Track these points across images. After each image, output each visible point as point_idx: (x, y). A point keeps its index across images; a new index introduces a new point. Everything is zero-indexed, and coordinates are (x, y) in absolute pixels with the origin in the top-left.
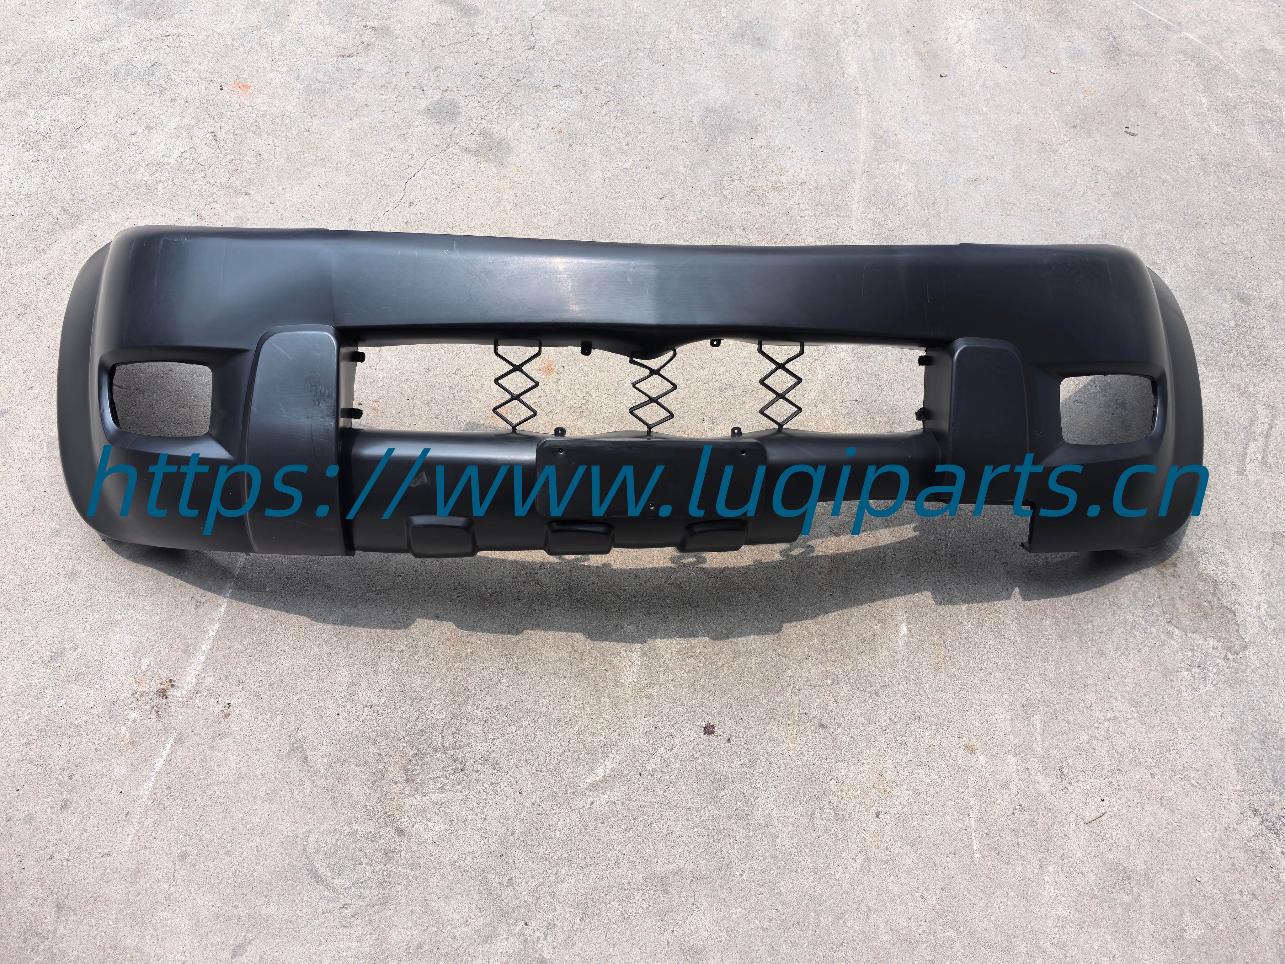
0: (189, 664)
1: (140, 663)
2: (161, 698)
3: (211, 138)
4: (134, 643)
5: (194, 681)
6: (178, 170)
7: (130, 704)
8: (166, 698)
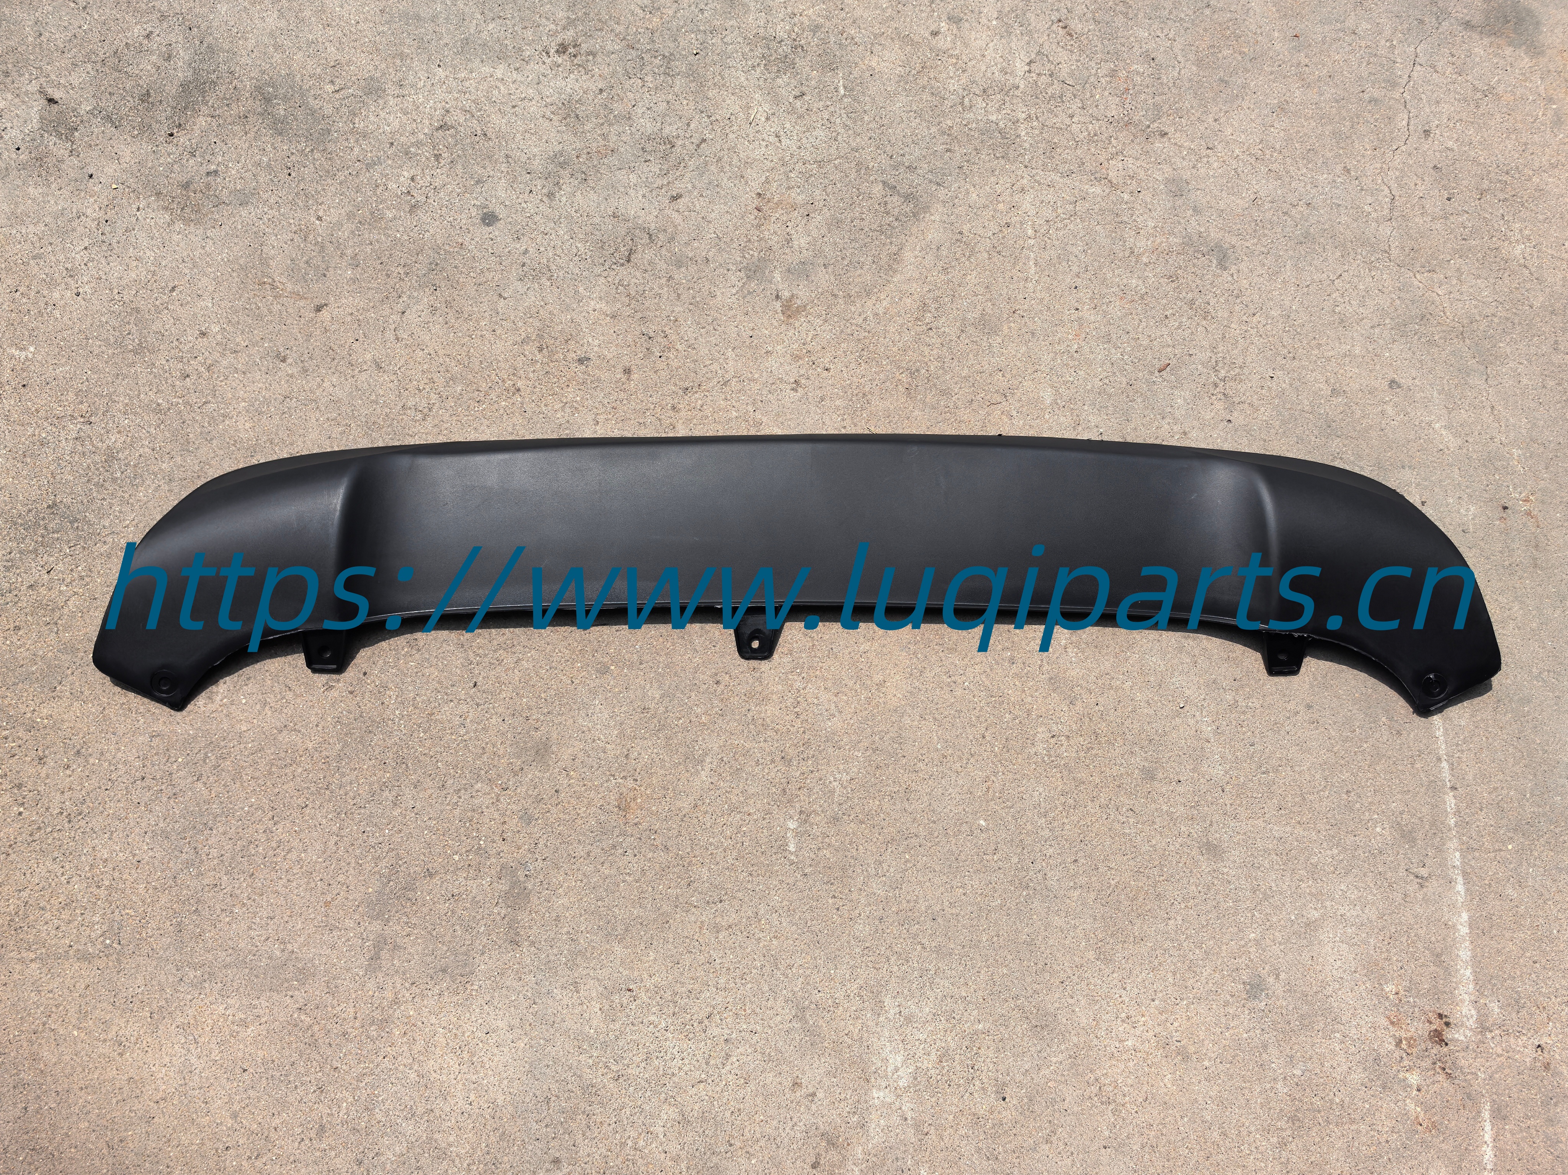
0: (1454, 984)
1: (1382, 990)
2: (1438, 1046)
3: (1061, 32)
4: (1358, 957)
5: (1473, 1012)
6: (1037, 98)
7: (1400, 1062)
8: (1446, 1044)
